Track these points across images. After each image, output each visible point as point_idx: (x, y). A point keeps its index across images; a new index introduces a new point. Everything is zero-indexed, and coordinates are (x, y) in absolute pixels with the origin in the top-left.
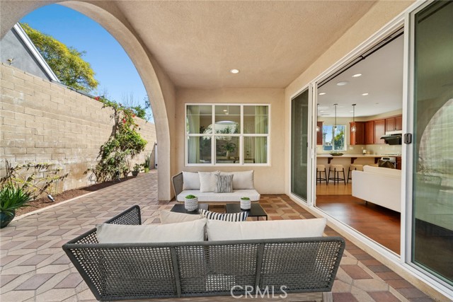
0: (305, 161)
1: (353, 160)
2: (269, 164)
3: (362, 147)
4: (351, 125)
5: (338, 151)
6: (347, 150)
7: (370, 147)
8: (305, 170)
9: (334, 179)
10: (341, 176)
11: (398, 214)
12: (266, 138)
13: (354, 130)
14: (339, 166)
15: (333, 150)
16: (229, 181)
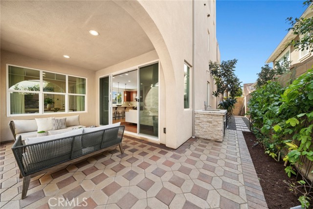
0: (108, 109)
1: (125, 108)
2: (86, 111)
3: (128, 102)
4: (124, 92)
5: (119, 104)
6: (123, 103)
7: (131, 102)
8: (107, 113)
9: (118, 117)
10: (121, 115)
11: (136, 124)
12: (84, 97)
13: (126, 95)
14: (120, 111)
15: (117, 104)
16: (64, 122)
